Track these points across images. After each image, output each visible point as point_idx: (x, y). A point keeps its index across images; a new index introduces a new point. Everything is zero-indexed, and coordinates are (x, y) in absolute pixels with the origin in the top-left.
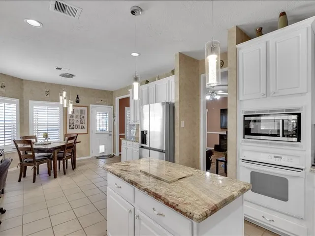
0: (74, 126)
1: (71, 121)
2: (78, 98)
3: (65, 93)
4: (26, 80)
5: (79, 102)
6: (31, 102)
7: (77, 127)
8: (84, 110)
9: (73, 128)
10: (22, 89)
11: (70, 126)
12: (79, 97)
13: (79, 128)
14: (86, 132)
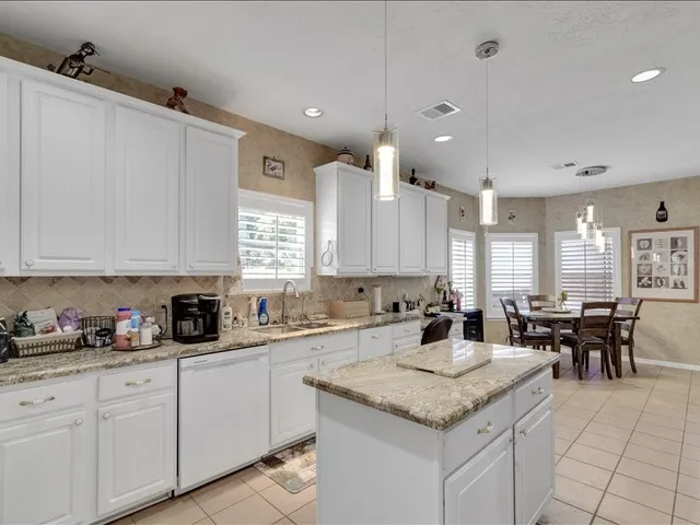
0: (650, 279)
1: (642, 268)
2: (662, 207)
3: (590, 209)
4: (549, 198)
5: (665, 220)
6: (557, 235)
7: (661, 282)
8: (684, 240)
9: (650, 286)
10: (544, 215)
11: (639, 279)
12: (666, 206)
13: (667, 286)
14: (692, 298)
